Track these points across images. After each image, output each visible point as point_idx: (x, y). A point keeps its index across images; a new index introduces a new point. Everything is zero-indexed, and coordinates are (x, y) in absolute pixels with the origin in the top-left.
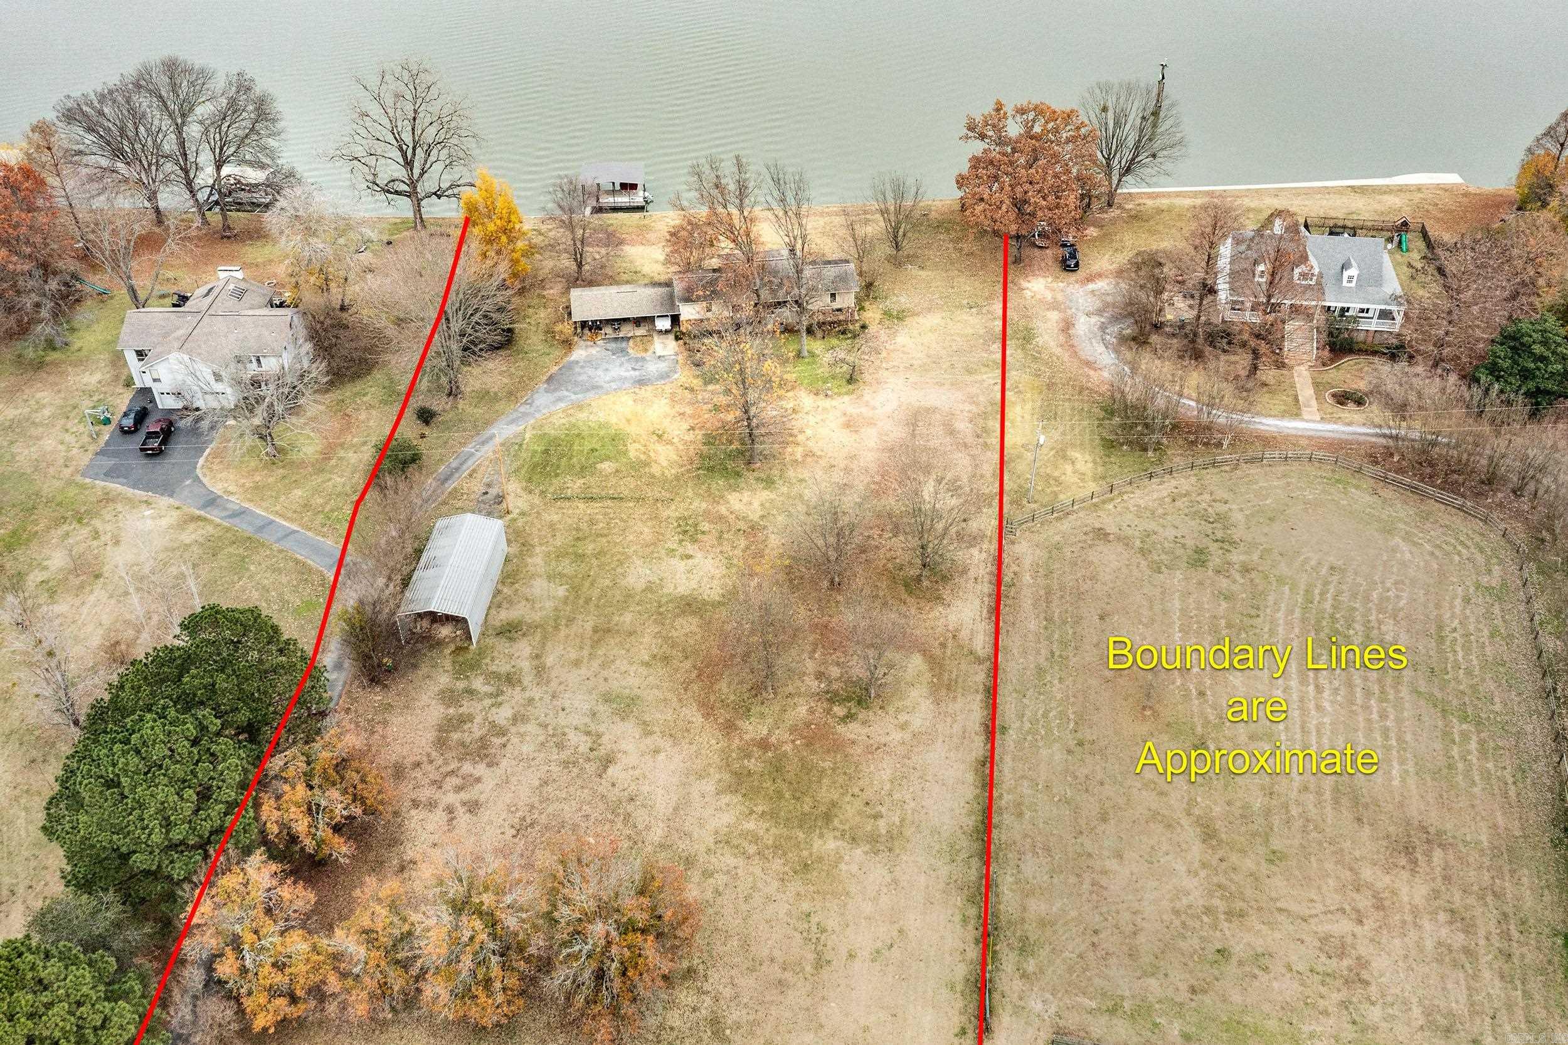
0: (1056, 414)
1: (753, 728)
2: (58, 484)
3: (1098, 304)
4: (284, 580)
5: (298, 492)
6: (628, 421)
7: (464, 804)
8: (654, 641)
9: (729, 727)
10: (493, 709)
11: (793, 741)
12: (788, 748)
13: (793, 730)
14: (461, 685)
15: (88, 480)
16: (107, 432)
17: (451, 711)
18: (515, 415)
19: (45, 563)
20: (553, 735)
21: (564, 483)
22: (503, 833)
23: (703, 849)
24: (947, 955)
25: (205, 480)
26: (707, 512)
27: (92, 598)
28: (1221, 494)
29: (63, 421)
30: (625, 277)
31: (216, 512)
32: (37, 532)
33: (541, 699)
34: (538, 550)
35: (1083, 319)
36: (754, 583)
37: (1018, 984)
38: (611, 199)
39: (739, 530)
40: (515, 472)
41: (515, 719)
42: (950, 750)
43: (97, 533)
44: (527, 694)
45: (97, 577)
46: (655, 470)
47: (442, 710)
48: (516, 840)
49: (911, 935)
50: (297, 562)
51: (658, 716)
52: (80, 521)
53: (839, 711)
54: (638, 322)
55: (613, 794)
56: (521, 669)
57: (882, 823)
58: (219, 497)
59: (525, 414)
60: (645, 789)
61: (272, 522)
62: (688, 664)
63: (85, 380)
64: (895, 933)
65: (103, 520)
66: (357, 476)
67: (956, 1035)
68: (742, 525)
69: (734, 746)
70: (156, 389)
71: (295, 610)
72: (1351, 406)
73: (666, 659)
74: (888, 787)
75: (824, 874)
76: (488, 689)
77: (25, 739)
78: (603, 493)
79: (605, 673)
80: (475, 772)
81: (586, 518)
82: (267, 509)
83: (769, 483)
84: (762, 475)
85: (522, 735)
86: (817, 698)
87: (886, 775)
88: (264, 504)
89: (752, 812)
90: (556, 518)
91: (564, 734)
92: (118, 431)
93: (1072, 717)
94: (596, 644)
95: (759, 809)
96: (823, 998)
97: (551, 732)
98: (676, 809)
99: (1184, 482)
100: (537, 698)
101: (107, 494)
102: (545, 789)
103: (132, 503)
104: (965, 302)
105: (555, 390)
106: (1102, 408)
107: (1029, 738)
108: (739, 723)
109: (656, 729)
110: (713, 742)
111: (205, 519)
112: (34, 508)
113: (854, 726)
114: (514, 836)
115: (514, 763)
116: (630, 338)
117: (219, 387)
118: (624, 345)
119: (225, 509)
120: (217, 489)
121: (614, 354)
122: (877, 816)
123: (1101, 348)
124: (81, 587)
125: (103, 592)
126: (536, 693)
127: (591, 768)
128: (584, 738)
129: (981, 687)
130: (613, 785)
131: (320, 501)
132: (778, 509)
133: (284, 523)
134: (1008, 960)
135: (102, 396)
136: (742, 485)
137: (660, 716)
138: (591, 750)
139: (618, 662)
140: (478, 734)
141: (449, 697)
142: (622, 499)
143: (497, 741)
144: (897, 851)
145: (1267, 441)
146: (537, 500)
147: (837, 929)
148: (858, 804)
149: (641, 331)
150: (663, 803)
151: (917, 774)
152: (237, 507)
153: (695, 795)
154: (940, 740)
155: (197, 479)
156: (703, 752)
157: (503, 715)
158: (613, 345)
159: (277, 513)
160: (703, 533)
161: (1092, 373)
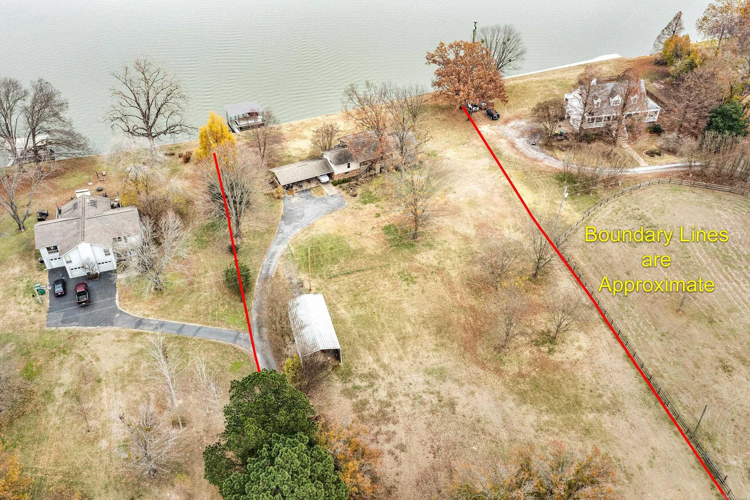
0: (537, 185)
1: (512, 368)
2: (36, 335)
3: (519, 133)
4: (214, 354)
5: (187, 307)
6: (339, 231)
7: (397, 448)
8: (431, 338)
9: (498, 371)
10: (375, 393)
11: (534, 370)
12: (534, 374)
13: (530, 364)
14: (349, 385)
15: (53, 328)
16: (47, 300)
17: (354, 400)
18: (278, 240)
19: (60, 382)
20: (415, 399)
21: (328, 269)
22: (427, 457)
23: (533, 437)
24: (681, 453)
25: (127, 312)
26: (410, 267)
27: (104, 394)
28: (634, 206)
29: (13, 298)
30: (285, 160)
31: (146, 328)
32: (41, 366)
33: (395, 382)
34: (339, 306)
35: (517, 140)
36: (458, 296)
37: (719, 456)
38: (245, 123)
39: (432, 272)
40: (299, 269)
41: (391, 395)
42: (609, 354)
43: (81, 357)
44: (387, 381)
45: (99, 381)
46: (369, 251)
47: (350, 402)
48: (437, 459)
49: (658, 448)
50: (214, 343)
51: (460, 375)
52: (64, 352)
53: (545, 349)
54: (309, 181)
55: (468, 421)
56: (374, 369)
57: (605, 398)
58: (143, 319)
59: (283, 239)
60: (481, 414)
61: (184, 325)
62: (455, 345)
63: (11, 272)
64: (651, 451)
65: (79, 348)
66: (214, 289)
67: (712, 489)
68: (431, 269)
69: (508, 380)
70: (68, 267)
71: (231, 370)
72: (657, 157)
73: (443, 345)
74: (594, 380)
75: (598, 432)
76: (364, 384)
77: (118, 487)
78: (352, 269)
79: (418, 360)
80: (389, 429)
81: (352, 284)
82: (175, 319)
83: (431, 246)
84: (424, 243)
85: (400, 403)
86: (529, 345)
87: (589, 374)
88: (172, 317)
89: (541, 411)
90: (337, 287)
91: (421, 397)
92: (53, 297)
93: (650, 323)
94: (403, 346)
95: (543, 408)
96: (643, 493)
97: (413, 398)
98: (504, 420)
99: (614, 204)
100: (393, 382)
101: (71, 333)
102: (431, 428)
103: (90, 335)
104: (459, 142)
105: (290, 223)
106: (555, 178)
107: (639, 338)
108: (502, 368)
109: (463, 382)
110: (496, 381)
111: (141, 333)
112: (29, 352)
113: (556, 355)
114: (434, 457)
115: (406, 419)
116: (310, 189)
117: (108, 258)
118: (309, 193)
119: (151, 325)
120: (138, 315)
121: (307, 199)
122: (600, 396)
123: (536, 152)
124: (93, 390)
125: (109, 389)
126: (391, 379)
127: (446, 410)
128: (432, 396)
129: (600, 320)
130: (464, 416)
131: (203, 308)
132: (444, 258)
133: (191, 324)
134: (706, 445)
135: (28, 279)
136: (418, 250)
137: (463, 374)
138: (440, 401)
139: (421, 352)
140: (377, 409)
141: (348, 393)
142: (363, 270)
143: (389, 410)
144: (623, 410)
145: (636, 179)
146: (320, 281)
147: (625, 457)
148: (587, 393)
149: (313, 185)
150: (496, 419)
151: (603, 370)
152: (157, 322)
153: (508, 410)
154: (601, 351)
155: (121, 312)
156: (495, 387)
157: (382, 394)
158: (303, 195)
159: (183, 320)
160: (416, 277)
161: (539, 164)
